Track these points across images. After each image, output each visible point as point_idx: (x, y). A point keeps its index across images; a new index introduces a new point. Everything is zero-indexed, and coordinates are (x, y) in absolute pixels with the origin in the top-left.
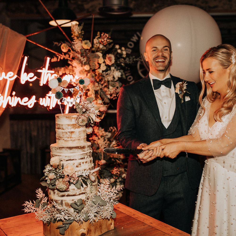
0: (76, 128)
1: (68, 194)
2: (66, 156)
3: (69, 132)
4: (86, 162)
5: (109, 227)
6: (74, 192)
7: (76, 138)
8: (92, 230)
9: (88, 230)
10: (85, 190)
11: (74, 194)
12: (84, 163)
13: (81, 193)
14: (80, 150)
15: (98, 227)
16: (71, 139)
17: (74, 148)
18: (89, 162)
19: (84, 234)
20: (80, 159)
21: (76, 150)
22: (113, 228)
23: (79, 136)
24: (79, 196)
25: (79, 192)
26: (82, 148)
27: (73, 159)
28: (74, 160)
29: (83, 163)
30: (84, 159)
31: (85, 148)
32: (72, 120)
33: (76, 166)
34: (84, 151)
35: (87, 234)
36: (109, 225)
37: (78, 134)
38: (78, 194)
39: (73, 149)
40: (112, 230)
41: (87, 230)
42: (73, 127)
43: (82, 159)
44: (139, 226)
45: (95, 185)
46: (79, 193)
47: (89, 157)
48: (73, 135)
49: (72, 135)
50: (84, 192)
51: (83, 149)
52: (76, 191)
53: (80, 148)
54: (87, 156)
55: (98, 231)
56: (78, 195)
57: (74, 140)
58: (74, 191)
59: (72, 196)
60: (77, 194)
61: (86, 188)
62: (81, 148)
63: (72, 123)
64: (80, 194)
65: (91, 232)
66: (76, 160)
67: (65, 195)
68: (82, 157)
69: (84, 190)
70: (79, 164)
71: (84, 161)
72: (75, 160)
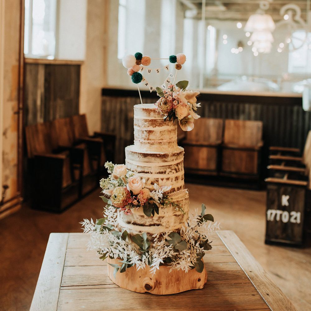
0: (156, 125)
1: (135, 221)
2: (138, 166)
3: (146, 131)
4: (168, 179)
5: (195, 284)
6: (143, 221)
7: (156, 141)
8: (163, 284)
9: (157, 281)
10: (159, 221)
11: (142, 223)
12: (165, 180)
13: (152, 223)
14: (158, 159)
15: (174, 280)
16: (149, 141)
17: (150, 156)
18: (174, 179)
19: (148, 286)
20: (158, 173)
21: (153, 159)
22: (202, 287)
23: (161, 137)
24: (149, 227)
25: (151, 221)
26: (161, 157)
27: (147, 171)
28: (148, 173)
29: (162, 179)
30: (164, 173)
31: (168, 157)
32: (150, 114)
33: (150, 182)
34: (166, 161)
35: (153, 287)
36: (194, 281)
37: (158, 134)
38: (148, 224)
39: (148, 157)
40: (199, 289)
41: (155, 281)
42: (152, 124)
43: (162, 173)
44: (244, 294)
45: (179, 216)
46: (150, 223)
47: (174, 171)
48: (152, 136)
49: (150, 135)
50: (157, 222)
51: (164, 159)
52: (146, 220)
53: (158, 155)
54: (170, 169)
55: (172, 286)
56: (147, 226)
57: (153, 144)
58: (143, 219)
59: (139, 225)
60: (146, 224)
61: (161, 218)
62: (159, 157)
63: (150, 118)
64: (150, 225)
65: (161, 286)
66: (152, 173)
67: (131, 222)
68: (161, 171)
69: (157, 220)
70: (155, 180)
71: (164, 176)
72: (150, 172)
